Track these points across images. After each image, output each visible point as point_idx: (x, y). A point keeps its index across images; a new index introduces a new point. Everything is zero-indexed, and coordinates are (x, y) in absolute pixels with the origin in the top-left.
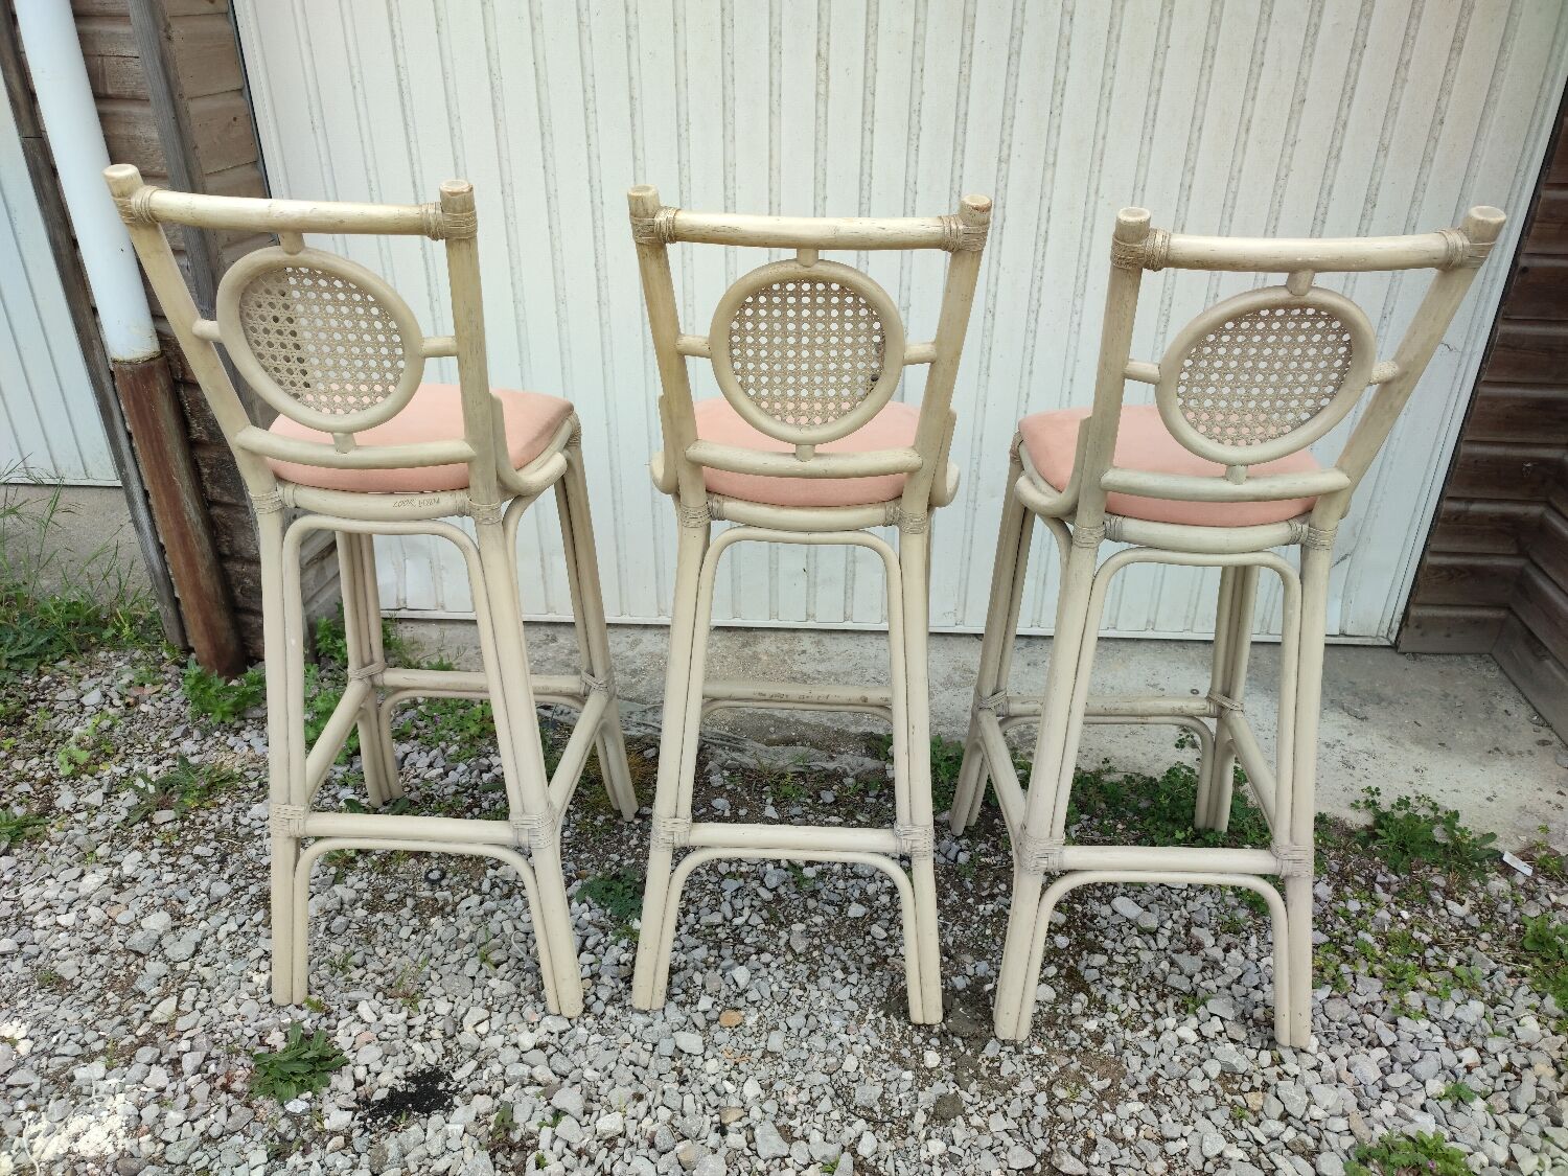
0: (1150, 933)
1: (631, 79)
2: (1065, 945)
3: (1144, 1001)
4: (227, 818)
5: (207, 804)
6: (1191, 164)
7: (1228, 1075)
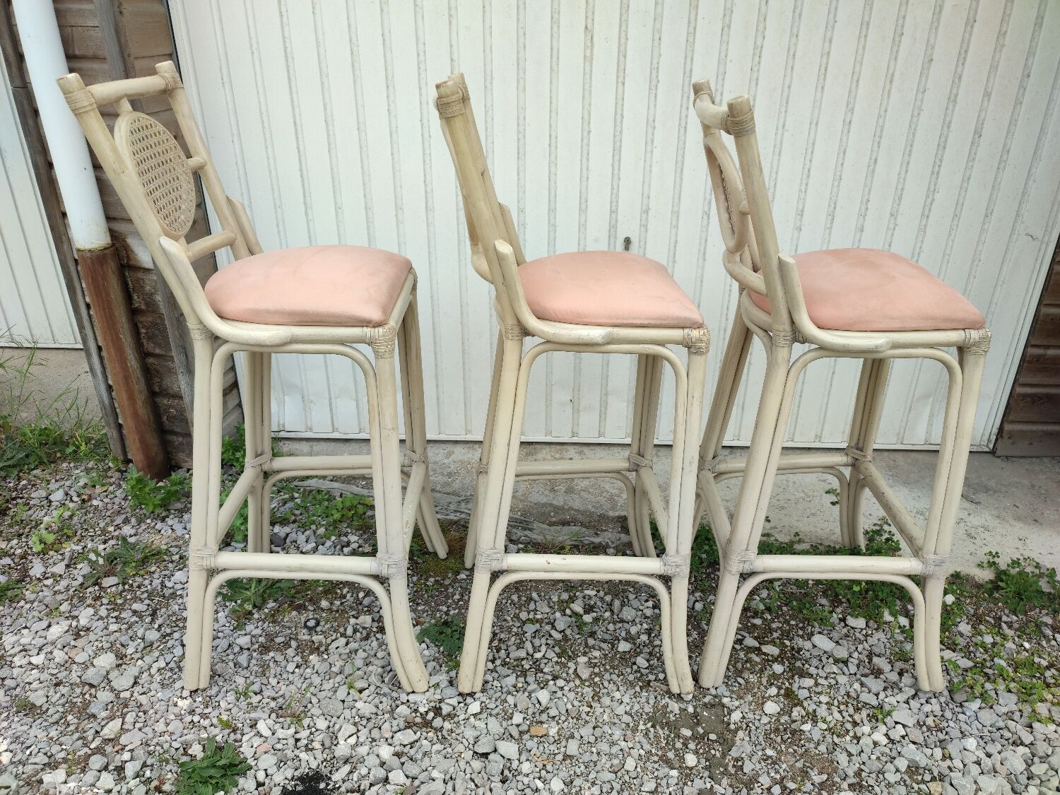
0: (843, 662)
1: (451, 46)
2: (781, 671)
3: (845, 714)
4: (157, 582)
5: (142, 572)
6: (851, 106)
7: (913, 769)
